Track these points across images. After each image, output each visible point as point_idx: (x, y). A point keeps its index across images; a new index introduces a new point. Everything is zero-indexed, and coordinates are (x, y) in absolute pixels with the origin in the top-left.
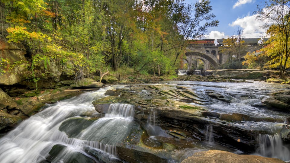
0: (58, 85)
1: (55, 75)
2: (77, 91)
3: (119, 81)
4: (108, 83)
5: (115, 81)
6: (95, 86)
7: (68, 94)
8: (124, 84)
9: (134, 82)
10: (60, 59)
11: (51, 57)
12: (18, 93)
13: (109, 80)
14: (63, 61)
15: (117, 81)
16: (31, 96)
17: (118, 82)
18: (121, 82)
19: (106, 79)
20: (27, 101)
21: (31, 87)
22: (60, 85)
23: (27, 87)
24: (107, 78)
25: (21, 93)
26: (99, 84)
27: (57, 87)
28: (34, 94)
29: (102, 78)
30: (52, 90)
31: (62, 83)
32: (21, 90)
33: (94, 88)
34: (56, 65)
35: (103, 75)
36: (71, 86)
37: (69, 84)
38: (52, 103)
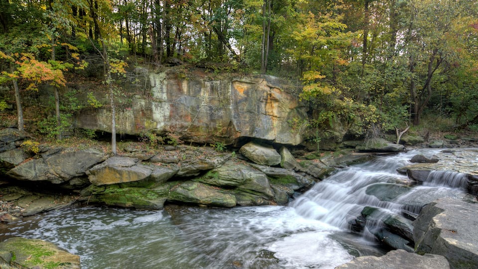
0: (340, 146)
1: (337, 134)
2: (367, 155)
3: (426, 142)
4: (409, 145)
5: (420, 142)
6: (393, 150)
7: (356, 157)
8: (438, 147)
9: (457, 144)
10: (347, 114)
11: (337, 112)
12: (298, 155)
13: (410, 141)
14: (351, 116)
15: (422, 142)
16: (312, 158)
17: (424, 143)
18: (432, 145)
19: (406, 139)
20: (311, 164)
21: (310, 148)
22: (342, 146)
23: (305, 148)
24: (408, 137)
25: (301, 154)
26: (398, 146)
27: (339, 149)
28: (314, 156)
29: (401, 138)
30: (332, 153)
31: (344, 144)
32: (301, 151)
33: (392, 152)
34: (341, 122)
35: (402, 133)
36: (357, 148)
37: (353, 145)
38: (341, 167)
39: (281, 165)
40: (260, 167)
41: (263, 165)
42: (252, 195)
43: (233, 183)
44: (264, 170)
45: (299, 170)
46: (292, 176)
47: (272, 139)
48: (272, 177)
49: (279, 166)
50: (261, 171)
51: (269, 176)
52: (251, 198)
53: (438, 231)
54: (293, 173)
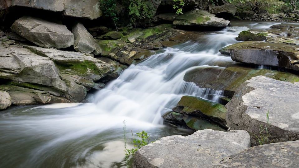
12: (98, 33)
16: (117, 37)
25: (102, 33)
32: (103, 28)
36: (175, 23)
38: (154, 49)
39: (75, 48)
40: (44, 50)
41: (47, 48)
42: (35, 91)
43: (5, 74)
44: (51, 55)
45: (100, 54)
46: (91, 62)
47: (61, 11)
48: (62, 65)
49: (71, 49)
50: (47, 56)
51: (57, 63)
52: (33, 95)
53: (245, 108)
54: (91, 58)
